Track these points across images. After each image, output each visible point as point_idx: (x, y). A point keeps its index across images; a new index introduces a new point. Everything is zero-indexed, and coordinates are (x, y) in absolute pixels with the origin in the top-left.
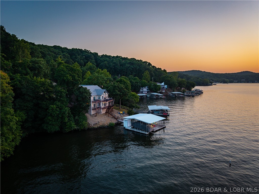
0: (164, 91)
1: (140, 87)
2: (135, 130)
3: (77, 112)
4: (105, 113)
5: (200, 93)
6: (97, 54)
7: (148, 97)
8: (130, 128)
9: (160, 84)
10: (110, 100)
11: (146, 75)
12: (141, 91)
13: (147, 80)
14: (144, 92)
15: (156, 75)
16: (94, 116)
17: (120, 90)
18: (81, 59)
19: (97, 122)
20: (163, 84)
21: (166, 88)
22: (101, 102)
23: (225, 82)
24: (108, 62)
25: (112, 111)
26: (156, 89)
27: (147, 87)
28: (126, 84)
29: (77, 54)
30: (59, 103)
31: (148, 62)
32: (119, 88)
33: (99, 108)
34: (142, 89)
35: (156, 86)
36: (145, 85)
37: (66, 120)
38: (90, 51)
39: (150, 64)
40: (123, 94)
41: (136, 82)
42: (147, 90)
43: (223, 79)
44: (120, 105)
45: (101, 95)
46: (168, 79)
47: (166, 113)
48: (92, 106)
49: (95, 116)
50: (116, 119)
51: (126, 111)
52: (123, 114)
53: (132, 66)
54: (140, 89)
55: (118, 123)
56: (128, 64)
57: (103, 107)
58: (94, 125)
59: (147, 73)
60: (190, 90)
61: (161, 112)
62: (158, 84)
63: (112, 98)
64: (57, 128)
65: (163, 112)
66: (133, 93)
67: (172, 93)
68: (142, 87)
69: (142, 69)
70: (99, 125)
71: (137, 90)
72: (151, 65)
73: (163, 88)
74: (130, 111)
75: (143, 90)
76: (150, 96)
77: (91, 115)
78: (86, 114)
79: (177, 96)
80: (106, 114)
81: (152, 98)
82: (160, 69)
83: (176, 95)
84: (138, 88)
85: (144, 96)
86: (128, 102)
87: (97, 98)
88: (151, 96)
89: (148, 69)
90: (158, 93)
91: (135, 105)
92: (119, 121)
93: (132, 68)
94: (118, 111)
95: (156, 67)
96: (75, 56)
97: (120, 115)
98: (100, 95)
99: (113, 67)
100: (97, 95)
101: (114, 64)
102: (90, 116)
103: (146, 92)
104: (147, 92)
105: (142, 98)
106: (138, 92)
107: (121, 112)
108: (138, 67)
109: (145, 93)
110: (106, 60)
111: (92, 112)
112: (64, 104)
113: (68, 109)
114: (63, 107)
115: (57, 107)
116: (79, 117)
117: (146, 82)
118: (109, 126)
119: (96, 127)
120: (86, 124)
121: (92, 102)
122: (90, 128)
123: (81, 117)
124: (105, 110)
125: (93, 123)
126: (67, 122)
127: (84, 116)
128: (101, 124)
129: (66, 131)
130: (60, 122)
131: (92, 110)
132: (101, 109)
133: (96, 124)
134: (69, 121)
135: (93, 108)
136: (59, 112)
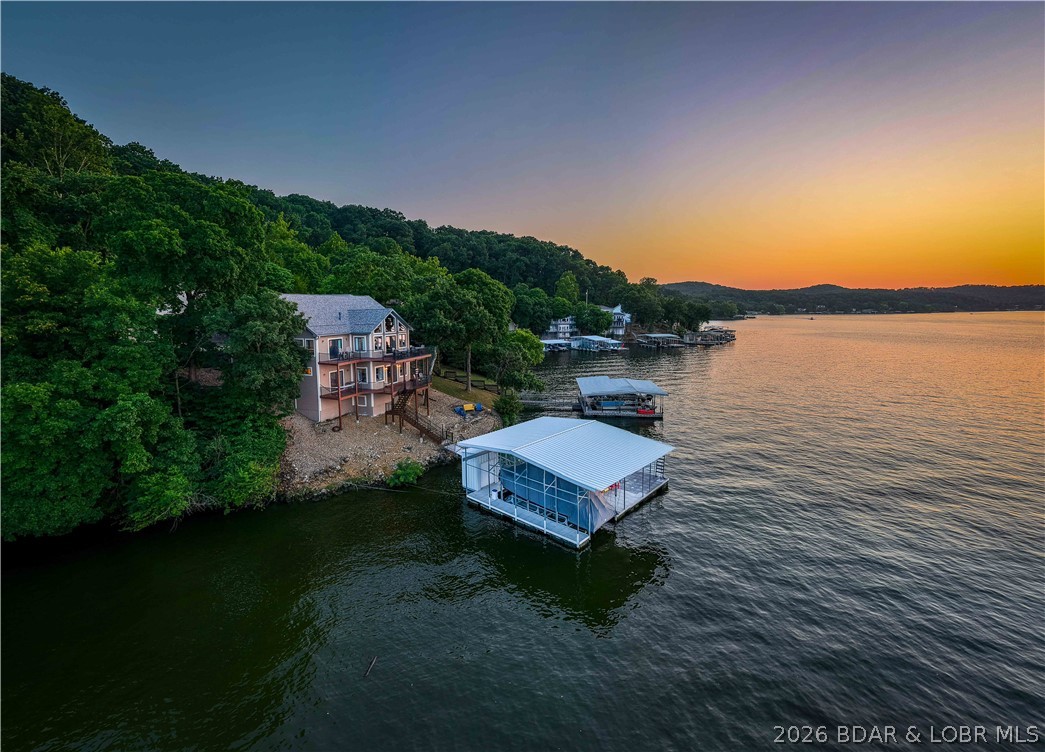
0: (621, 332)
1: (548, 318)
2: (515, 514)
3: (232, 416)
4: (387, 413)
5: (726, 338)
6: (422, 224)
7: (574, 349)
8: (490, 500)
9: (609, 310)
10: (413, 354)
11: (568, 284)
12: (551, 330)
13: (569, 300)
14: (561, 335)
15: (595, 286)
16: (329, 428)
17: (459, 309)
18: (368, 235)
19: (331, 463)
20: (618, 309)
21: (626, 323)
22: (366, 363)
23: (774, 312)
24: (453, 244)
25: (426, 401)
26: (599, 325)
27: (571, 320)
28: (490, 290)
29: (357, 221)
31: (571, 249)
32: (452, 303)
33: (361, 390)
34: (556, 326)
35: (597, 315)
36: (564, 313)
39: (577, 254)
40: (468, 331)
41: (536, 304)
42: (571, 328)
43: (770, 303)
44: (467, 377)
45: (367, 334)
46: (634, 294)
47: (648, 406)
48: (323, 380)
49: (333, 429)
50: (437, 440)
51: (489, 398)
52: (475, 412)
53: (525, 259)
54: (550, 324)
55: (443, 461)
56: (513, 251)
57: (382, 387)
58: (315, 476)
59: (568, 278)
60: (695, 330)
61: (631, 402)
62: (604, 309)
63: (423, 347)
65: (639, 405)
66: (524, 334)
67: (648, 337)
68: (556, 318)
69: (554, 268)
70: (340, 480)
71: (540, 328)
72: (581, 257)
73: (619, 320)
74: (505, 403)
75: (557, 328)
76: (579, 347)
77: (314, 423)
78: (294, 420)
79: (663, 348)
80: (389, 420)
81: (586, 351)
82: (608, 268)
83: (659, 343)
84: (542, 321)
85: (560, 345)
86: (497, 363)
87: (348, 347)
88: (584, 345)
89: (573, 268)
90: (603, 336)
91: (525, 376)
92: (446, 451)
93: (526, 265)
94: (454, 400)
95: (594, 264)
96: (349, 226)
97: (458, 419)
98: (365, 330)
100: (353, 334)
102: (309, 429)
103: (568, 335)
104: (572, 334)
105: (554, 352)
106: (542, 332)
107: (469, 407)
108: (543, 263)
109: (565, 339)
110: (449, 240)
111: (320, 409)
112: (125, 377)
113: (134, 404)
114: (114, 390)
115: (64, 390)
116: (233, 442)
117: (567, 302)
118: (392, 484)
119: (322, 487)
120: (256, 479)
121: (318, 366)
122: (290, 494)
123: (247, 438)
124: (388, 400)
125: (312, 469)
126: (143, 472)
127: (268, 433)
128: (353, 473)
129: (132, 522)
130: (98, 473)
131: (320, 399)
132: (369, 396)
133: (326, 471)
134: (162, 466)
135: (326, 393)
136: (72, 419)
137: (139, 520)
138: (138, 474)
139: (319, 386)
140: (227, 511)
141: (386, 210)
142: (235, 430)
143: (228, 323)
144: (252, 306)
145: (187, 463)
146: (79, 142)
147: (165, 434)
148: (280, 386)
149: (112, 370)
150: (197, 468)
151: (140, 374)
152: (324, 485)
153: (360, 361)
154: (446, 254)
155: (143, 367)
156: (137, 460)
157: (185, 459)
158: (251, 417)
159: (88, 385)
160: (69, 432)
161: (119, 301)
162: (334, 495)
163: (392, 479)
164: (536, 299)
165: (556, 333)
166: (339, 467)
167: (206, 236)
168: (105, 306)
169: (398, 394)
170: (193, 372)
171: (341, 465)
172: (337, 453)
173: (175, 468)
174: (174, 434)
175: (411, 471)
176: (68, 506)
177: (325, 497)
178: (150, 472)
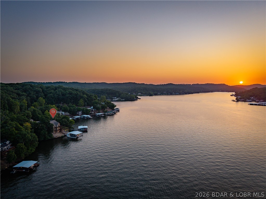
0: (93, 113)
1: (76, 112)
2: (72, 137)
8: (70, 137)
9: (90, 108)
10: (61, 126)
11: (81, 102)
16: (55, 134)
20: (92, 108)
22: (57, 128)
25: (62, 131)
27: (82, 111)
30: (43, 130)
35: (87, 110)
36: (80, 110)
37: (46, 136)
41: (74, 109)
42: (82, 113)
44: (65, 127)
47: (86, 129)
48: (54, 130)
50: (64, 134)
51: (68, 130)
52: (67, 131)
57: (58, 130)
58: (56, 137)
61: (84, 129)
64: (43, 139)
68: (78, 111)
69: (78, 97)
73: (92, 110)
74: (70, 130)
75: (79, 113)
78: (52, 133)
80: (60, 132)
83: (99, 115)
88: (83, 117)
90: (88, 115)
94: (64, 130)
98: (57, 125)
99: (57, 97)
101: (57, 95)
106: (75, 115)
107: (66, 131)
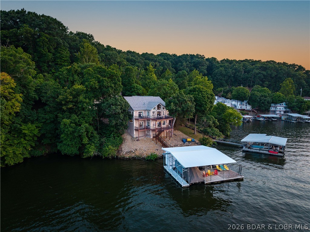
1: (269, 103)
2: (172, 174)
4: (153, 137)
7: (283, 120)
11: (287, 85)
12: (272, 109)
19: (132, 150)
26: (302, 107)
31: (297, 65)
33: (147, 129)
35: (301, 102)
36: (279, 101)
38: (203, 55)
39: (301, 68)
41: (262, 96)
42: (285, 109)
45: (150, 111)
48: (136, 124)
49: (137, 140)
52: (191, 142)
53: (264, 73)
54: (270, 106)
57: (153, 128)
58: (127, 153)
70: (133, 155)
72: (303, 69)
75: (276, 108)
76: (285, 119)
81: (289, 122)
85: (273, 118)
87: (144, 114)
88: (288, 118)
89: (296, 76)
98: (150, 109)
99: (233, 75)
100: (146, 110)
102: (131, 139)
103: (282, 112)
104: (284, 112)
105: (269, 121)
107: (189, 140)
108: (274, 74)
109: (279, 114)
111: (134, 134)
112: (84, 119)
113: (84, 126)
114: (82, 122)
115: (73, 121)
116: (108, 140)
117: (282, 95)
118: (146, 159)
119: (127, 156)
120: (110, 150)
121: (134, 120)
122: (119, 156)
123: (111, 139)
124: (154, 133)
125: (127, 151)
126: (87, 144)
127: (117, 138)
128: (137, 154)
129: (84, 156)
130: (78, 142)
131: (134, 130)
132: (150, 131)
133: (130, 152)
134: (91, 143)
135: (136, 128)
136: (73, 128)
137: (85, 156)
138: (85, 144)
139: (134, 126)
140: (103, 158)
141: (197, 55)
142: (109, 137)
143: (107, 106)
144: (113, 101)
145: (96, 143)
146: (91, 52)
147: (92, 135)
148: (120, 125)
149: (82, 117)
150: (98, 145)
151: (87, 119)
152: (128, 156)
153: (148, 119)
154: (221, 73)
155: (88, 117)
156: (85, 140)
157: (96, 142)
158: (113, 133)
159: (77, 121)
160: (73, 131)
161: (84, 100)
162: (130, 159)
163: (147, 158)
164: (263, 94)
165: (274, 111)
166: (134, 151)
167: (104, 82)
168: (82, 102)
169: (158, 131)
170: (103, 119)
171: (135, 151)
172: (135, 147)
173: (93, 144)
174: (94, 135)
175: (153, 156)
176: (72, 149)
177: (127, 159)
178: (88, 144)
